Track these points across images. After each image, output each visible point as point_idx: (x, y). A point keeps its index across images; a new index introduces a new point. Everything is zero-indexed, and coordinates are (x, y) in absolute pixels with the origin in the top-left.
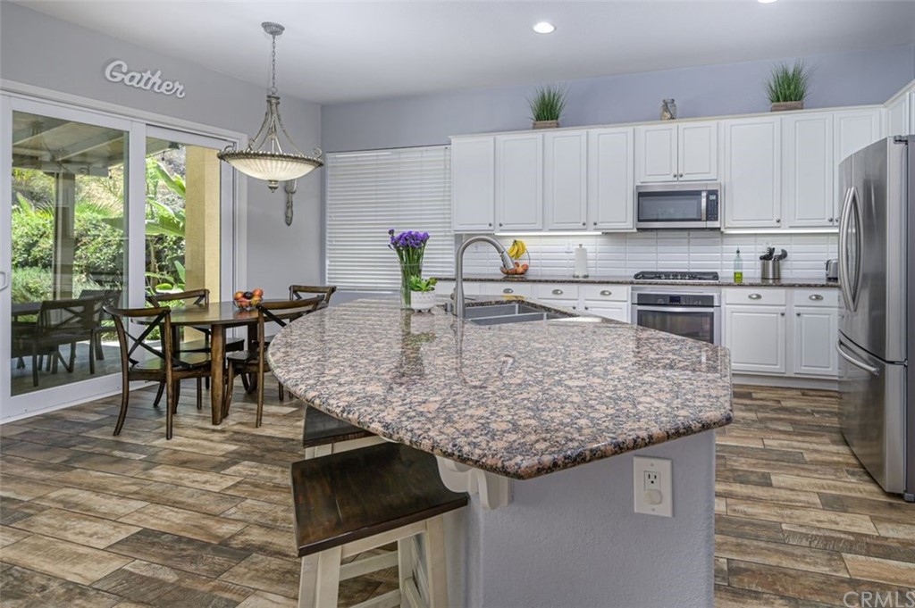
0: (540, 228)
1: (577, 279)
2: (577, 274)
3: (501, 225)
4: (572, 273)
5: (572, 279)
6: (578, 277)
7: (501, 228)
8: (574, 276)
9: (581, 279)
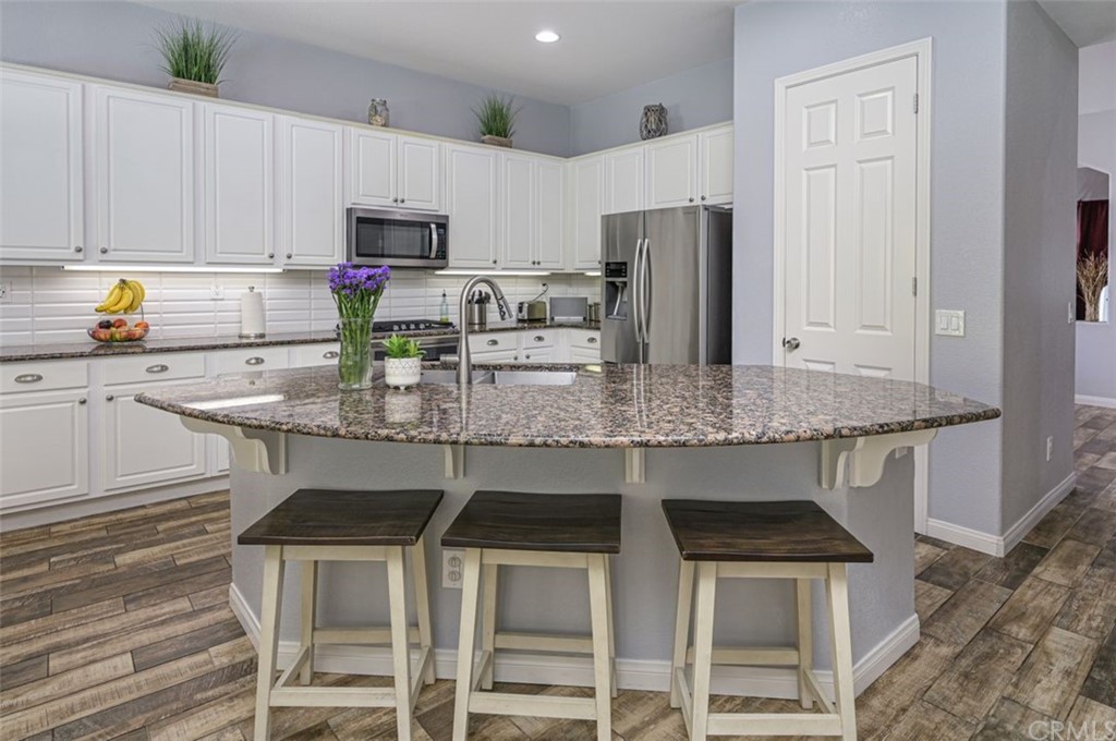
0: (191, 260)
1: (245, 341)
2: (245, 332)
3: (104, 251)
4: (237, 332)
5: (238, 341)
6: (248, 337)
7: (105, 257)
8: (241, 337)
9: (252, 340)
